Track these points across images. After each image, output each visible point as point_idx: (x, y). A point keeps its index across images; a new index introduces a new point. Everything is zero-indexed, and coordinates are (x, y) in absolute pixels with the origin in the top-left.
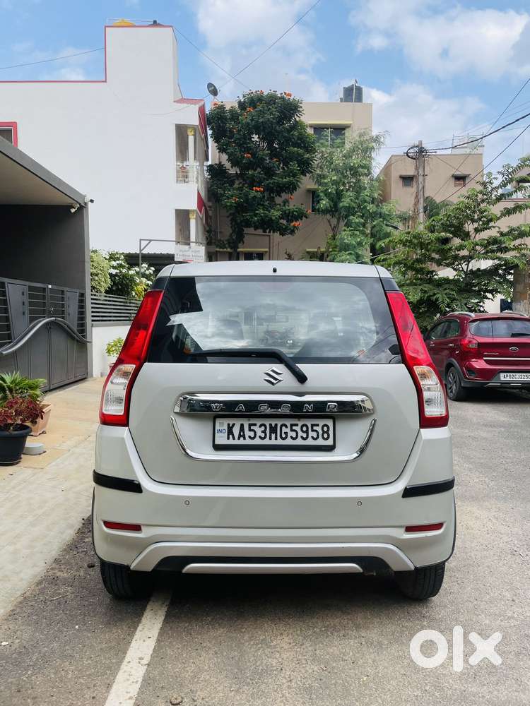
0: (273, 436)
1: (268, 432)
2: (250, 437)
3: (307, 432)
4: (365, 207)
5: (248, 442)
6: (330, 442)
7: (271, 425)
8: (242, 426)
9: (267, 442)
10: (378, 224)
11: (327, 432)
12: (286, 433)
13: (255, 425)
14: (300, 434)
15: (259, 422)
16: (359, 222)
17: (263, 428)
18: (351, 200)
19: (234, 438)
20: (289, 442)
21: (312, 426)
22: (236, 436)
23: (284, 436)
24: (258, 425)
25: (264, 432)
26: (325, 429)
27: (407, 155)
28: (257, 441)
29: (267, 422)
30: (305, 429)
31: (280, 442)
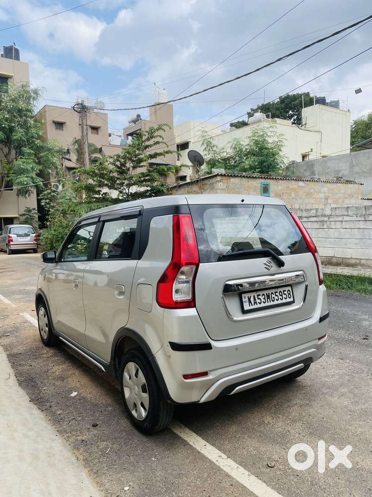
0: (269, 300)
1: (266, 298)
2: (259, 303)
3: (282, 295)
4: (33, 142)
5: (259, 306)
6: (291, 299)
7: (267, 294)
8: (254, 296)
9: (267, 304)
10: (45, 156)
11: (290, 294)
12: (274, 298)
13: (260, 295)
14: (280, 297)
15: (261, 293)
16: (30, 153)
17: (264, 297)
18: (22, 135)
19: (252, 305)
20: (276, 302)
21: (284, 291)
22: (253, 304)
23: (273, 299)
24: (261, 295)
25: (264, 299)
26: (289, 292)
27: (74, 109)
28: (263, 305)
29: (265, 292)
30: (281, 294)
31: (272, 303)
